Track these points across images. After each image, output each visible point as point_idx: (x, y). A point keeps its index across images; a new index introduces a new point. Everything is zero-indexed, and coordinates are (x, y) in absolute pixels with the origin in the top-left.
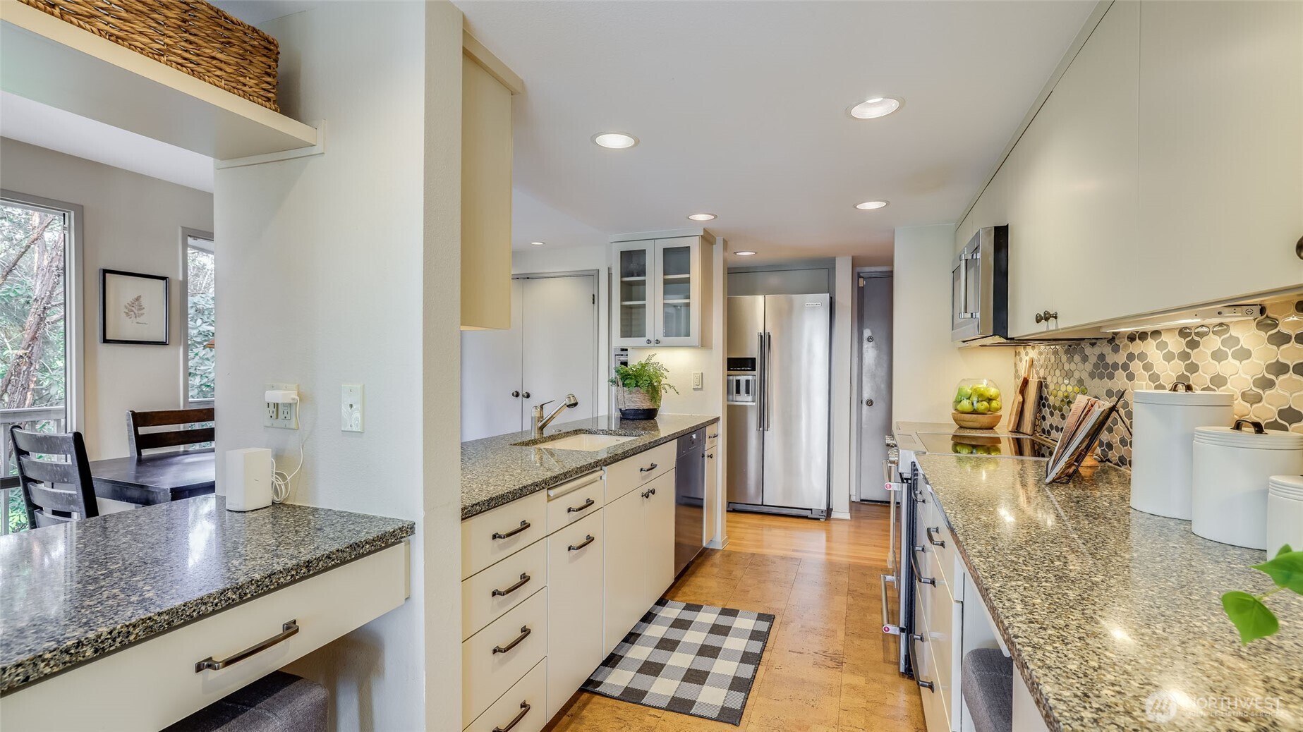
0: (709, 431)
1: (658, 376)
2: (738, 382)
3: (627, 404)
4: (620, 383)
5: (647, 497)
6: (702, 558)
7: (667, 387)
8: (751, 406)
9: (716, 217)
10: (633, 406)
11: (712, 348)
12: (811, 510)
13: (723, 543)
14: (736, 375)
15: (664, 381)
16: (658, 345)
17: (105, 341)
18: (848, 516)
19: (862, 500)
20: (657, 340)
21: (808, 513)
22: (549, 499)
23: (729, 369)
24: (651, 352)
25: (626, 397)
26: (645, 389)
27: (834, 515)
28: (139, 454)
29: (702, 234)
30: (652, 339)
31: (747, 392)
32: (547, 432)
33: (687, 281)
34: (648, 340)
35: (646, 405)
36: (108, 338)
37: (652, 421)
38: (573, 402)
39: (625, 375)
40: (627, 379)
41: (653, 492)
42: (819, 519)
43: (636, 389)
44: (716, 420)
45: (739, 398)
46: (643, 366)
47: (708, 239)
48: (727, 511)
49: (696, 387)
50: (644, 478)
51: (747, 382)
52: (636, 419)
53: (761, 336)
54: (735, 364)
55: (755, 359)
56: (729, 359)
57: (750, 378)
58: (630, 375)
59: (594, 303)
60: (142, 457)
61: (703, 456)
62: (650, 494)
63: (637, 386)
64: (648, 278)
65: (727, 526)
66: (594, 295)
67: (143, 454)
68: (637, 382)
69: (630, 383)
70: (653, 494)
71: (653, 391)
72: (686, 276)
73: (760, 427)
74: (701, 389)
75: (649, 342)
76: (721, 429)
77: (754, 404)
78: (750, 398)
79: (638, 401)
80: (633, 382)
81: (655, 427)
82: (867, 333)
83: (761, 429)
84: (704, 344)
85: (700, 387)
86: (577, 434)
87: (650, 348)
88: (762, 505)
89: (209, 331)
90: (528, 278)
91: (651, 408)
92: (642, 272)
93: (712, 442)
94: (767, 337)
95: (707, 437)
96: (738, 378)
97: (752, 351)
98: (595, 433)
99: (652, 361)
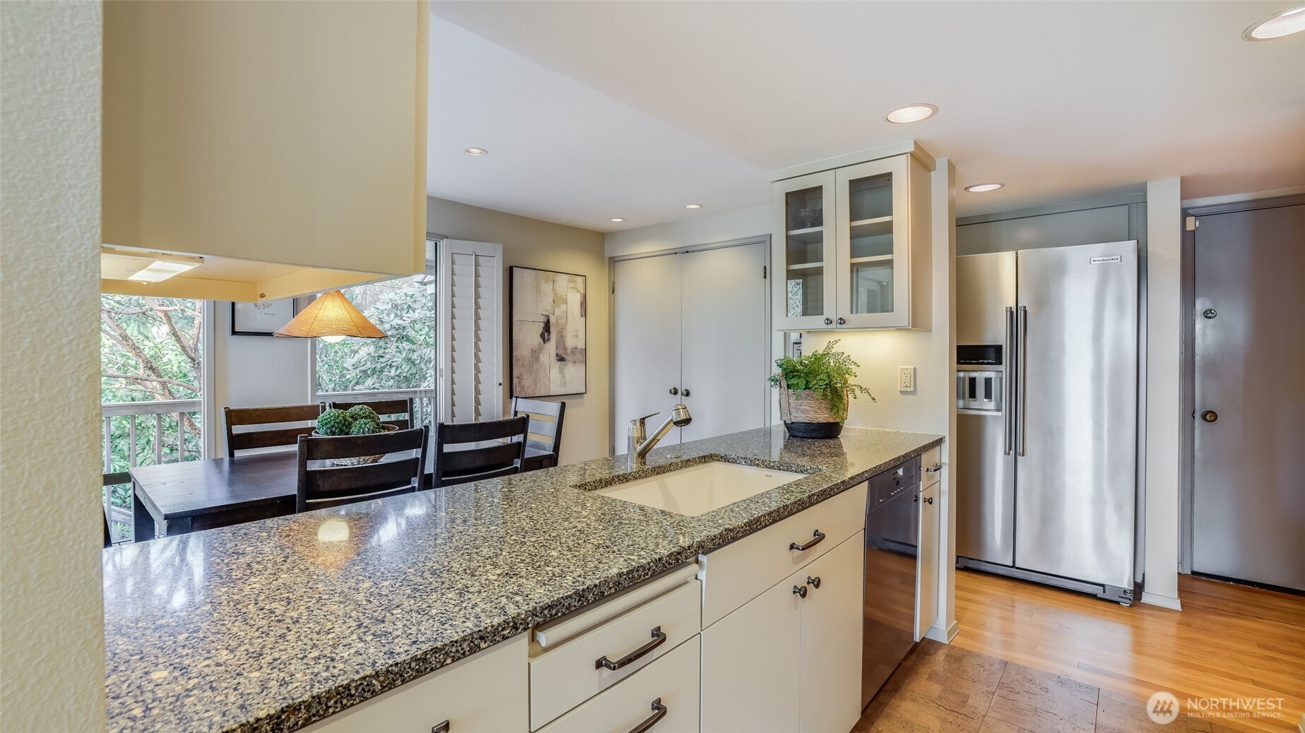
0: (926, 460)
1: (842, 371)
2: (973, 381)
3: (794, 414)
4: (784, 383)
5: (804, 595)
6: (913, 657)
7: (857, 391)
8: (995, 416)
9: (935, 110)
10: (802, 418)
11: (931, 330)
12: (1103, 585)
13: (950, 634)
14: (969, 371)
15: (851, 380)
16: (843, 326)
17: (234, 333)
18: (1176, 605)
19: (1194, 573)
20: (841, 319)
21: (1098, 591)
22: (537, 651)
23: (958, 363)
24: (832, 338)
25: (792, 405)
26: (818, 394)
27: (1146, 599)
28: (231, 455)
29: (912, 149)
30: (833, 317)
31: (988, 395)
32: (651, 460)
33: (888, 228)
34: (828, 319)
35: (823, 417)
36: (236, 330)
37: (832, 442)
38: (683, 417)
39: (791, 371)
40: (793, 377)
41: (817, 583)
42: (1118, 603)
43: (807, 391)
44: (939, 442)
45: (974, 404)
46: (817, 358)
47: (922, 161)
48: (957, 568)
49: (906, 389)
50: (796, 561)
51: (988, 381)
52: (809, 438)
53: (1012, 313)
54: (970, 354)
55: (1001, 346)
56: (959, 348)
57: (992, 375)
58: (798, 371)
59: (765, 277)
60: (235, 458)
61: (917, 500)
62: (811, 588)
63: (807, 388)
64: (827, 229)
65: (956, 597)
66: (765, 268)
67: (236, 455)
68: (807, 381)
69: (797, 384)
70: (817, 586)
71: (834, 395)
72: (886, 219)
73: (1010, 449)
74: (914, 393)
75: (829, 321)
76: (946, 455)
77: (1000, 414)
78: (991, 405)
79: (811, 411)
80: (802, 382)
81: (839, 453)
82: (1201, 305)
83: (1012, 452)
84: (918, 323)
85: (911, 389)
86: (705, 462)
87: (831, 331)
88: (1013, 566)
89: (400, 325)
90: (687, 252)
91: (831, 420)
92: (818, 221)
93: (930, 478)
94: (1021, 314)
95: (923, 469)
96: (973, 375)
97: (996, 333)
98: (734, 462)
99: (833, 351)
